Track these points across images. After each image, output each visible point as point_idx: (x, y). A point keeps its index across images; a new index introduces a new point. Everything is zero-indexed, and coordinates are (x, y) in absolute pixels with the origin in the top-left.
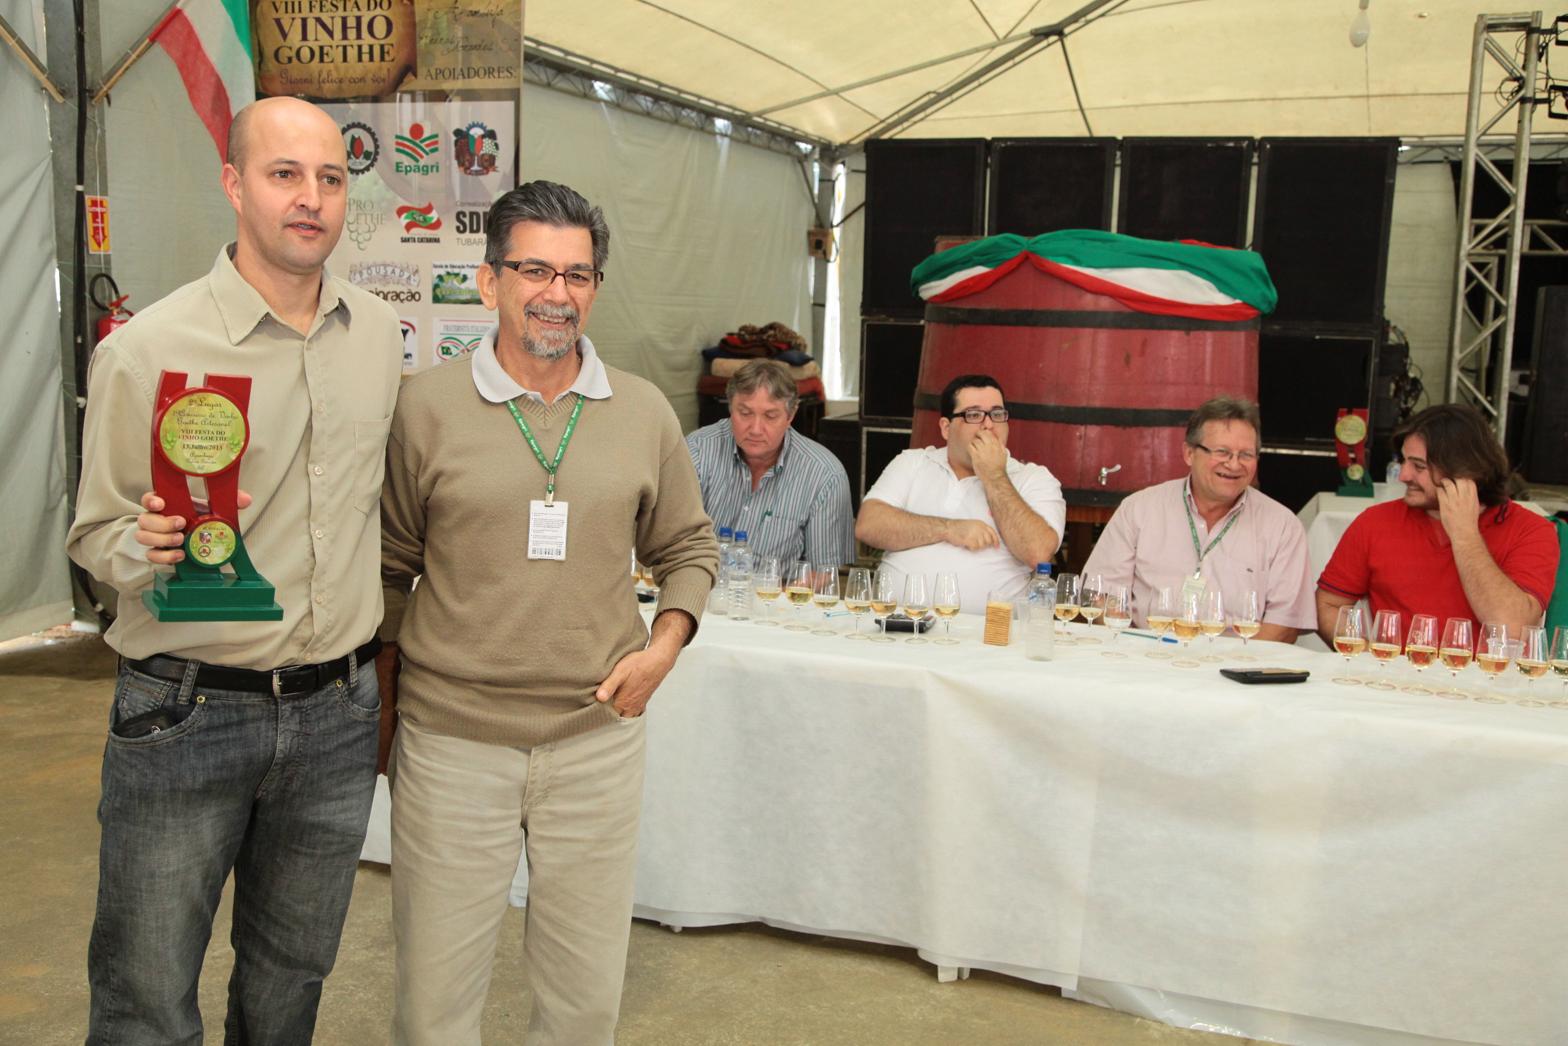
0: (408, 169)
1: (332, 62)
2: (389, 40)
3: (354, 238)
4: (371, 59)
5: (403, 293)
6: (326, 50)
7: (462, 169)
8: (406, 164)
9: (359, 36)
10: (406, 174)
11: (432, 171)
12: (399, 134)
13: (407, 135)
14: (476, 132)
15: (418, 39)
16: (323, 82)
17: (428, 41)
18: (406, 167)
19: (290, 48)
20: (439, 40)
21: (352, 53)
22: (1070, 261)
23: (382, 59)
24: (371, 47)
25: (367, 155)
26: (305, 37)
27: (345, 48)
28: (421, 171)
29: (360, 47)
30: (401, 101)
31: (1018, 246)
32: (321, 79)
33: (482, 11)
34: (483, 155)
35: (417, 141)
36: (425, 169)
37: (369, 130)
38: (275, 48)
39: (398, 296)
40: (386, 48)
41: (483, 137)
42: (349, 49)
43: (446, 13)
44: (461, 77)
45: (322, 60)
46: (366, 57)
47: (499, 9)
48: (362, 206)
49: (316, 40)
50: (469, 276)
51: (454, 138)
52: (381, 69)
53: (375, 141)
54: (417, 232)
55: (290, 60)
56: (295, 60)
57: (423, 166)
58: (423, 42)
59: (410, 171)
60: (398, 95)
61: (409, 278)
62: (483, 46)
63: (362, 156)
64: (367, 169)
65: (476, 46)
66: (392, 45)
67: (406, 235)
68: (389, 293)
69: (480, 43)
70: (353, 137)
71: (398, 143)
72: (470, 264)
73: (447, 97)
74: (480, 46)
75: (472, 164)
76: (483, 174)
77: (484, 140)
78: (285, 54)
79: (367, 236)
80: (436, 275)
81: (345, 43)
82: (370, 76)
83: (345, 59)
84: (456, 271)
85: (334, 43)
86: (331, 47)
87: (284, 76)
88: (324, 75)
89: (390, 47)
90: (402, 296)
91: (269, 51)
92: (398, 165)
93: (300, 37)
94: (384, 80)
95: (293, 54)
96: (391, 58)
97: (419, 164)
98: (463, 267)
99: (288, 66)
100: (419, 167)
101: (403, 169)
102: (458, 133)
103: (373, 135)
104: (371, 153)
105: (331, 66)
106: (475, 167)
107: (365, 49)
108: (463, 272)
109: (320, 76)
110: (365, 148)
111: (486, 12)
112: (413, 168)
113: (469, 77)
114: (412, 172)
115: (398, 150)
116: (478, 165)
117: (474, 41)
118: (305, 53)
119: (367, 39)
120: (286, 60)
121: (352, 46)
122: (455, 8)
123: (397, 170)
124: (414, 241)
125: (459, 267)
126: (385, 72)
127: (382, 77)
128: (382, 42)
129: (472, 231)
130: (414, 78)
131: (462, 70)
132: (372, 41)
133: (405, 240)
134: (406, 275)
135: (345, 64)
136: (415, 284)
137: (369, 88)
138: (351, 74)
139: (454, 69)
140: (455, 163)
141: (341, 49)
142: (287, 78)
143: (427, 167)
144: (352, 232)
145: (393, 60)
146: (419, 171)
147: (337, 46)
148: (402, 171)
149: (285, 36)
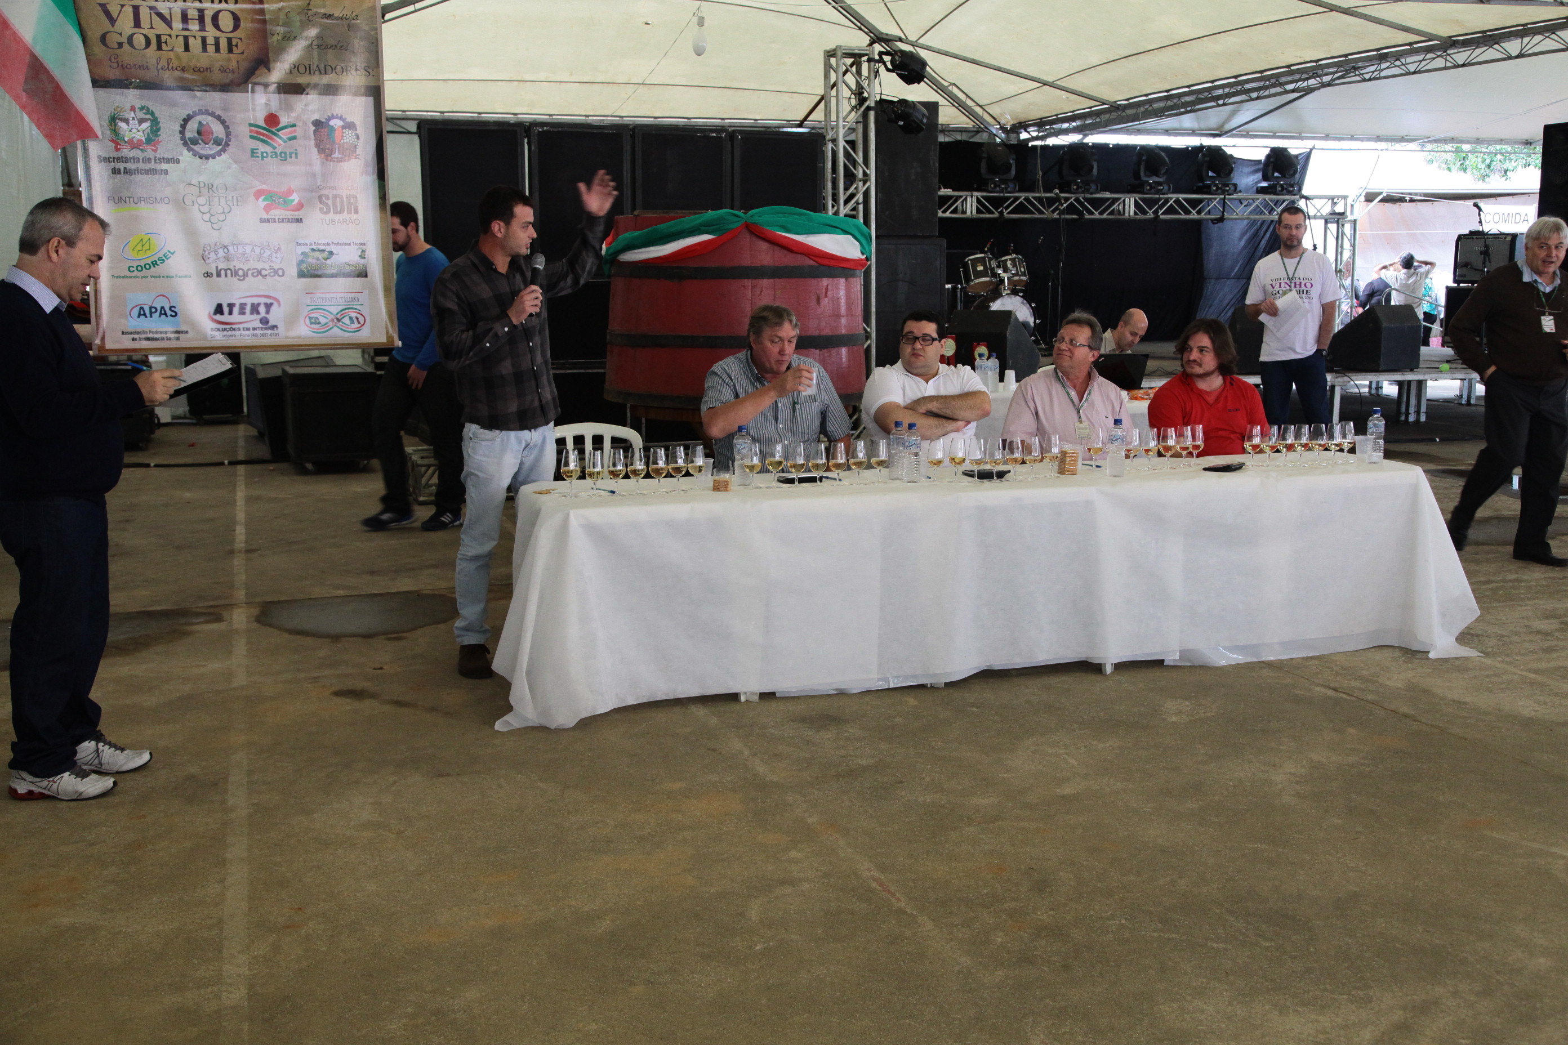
0: (265, 155)
1: (172, 50)
2: (237, 34)
3: (207, 219)
4: (218, 49)
5: (266, 270)
6: (163, 39)
7: (323, 156)
8: (263, 150)
9: (202, 28)
10: (262, 159)
11: (291, 157)
12: (252, 122)
13: (262, 124)
14: (336, 123)
15: (269, 35)
16: (162, 68)
17: (280, 38)
18: (262, 153)
19: (121, 34)
20: (292, 37)
21: (195, 44)
22: (782, 230)
23: (230, 50)
24: (217, 40)
25: (217, 142)
26: (137, 24)
27: (186, 38)
28: (279, 158)
29: (204, 40)
30: (253, 91)
31: (740, 219)
32: (159, 67)
33: (336, 15)
34: (344, 143)
35: (274, 130)
36: (283, 155)
37: (218, 118)
38: (102, 32)
39: (259, 273)
40: (234, 42)
41: (343, 127)
42: (191, 40)
43: (298, 14)
44: (317, 73)
45: (159, 48)
46: (211, 49)
47: (354, 15)
48: (214, 189)
49: (152, 28)
50: (335, 252)
51: (313, 128)
52: (229, 60)
53: (226, 128)
54: (276, 213)
55: (120, 45)
56: (126, 46)
57: (281, 153)
58: (275, 38)
59: (266, 157)
60: (250, 85)
61: (270, 256)
62: (339, 45)
63: (212, 142)
64: (219, 154)
65: (331, 46)
66: (241, 39)
67: (265, 216)
68: (249, 269)
69: (336, 44)
70: (200, 123)
71: (251, 131)
72: (335, 241)
73: (304, 90)
74: (336, 46)
75: (332, 152)
76: (345, 161)
77: (344, 131)
78: (113, 39)
79: (222, 217)
80: (300, 253)
81: (186, 33)
82: (217, 66)
83: (187, 48)
84: (322, 248)
85: (173, 33)
86: (170, 36)
87: (113, 60)
88: (163, 63)
89: (239, 40)
90: (264, 273)
91: (93, 34)
92: (253, 151)
93: (131, 23)
94: (233, 71)
95: (124, 39)
96: (240, 51)
97: (276, 151)
98: (328, 244)
99: (118, 51)
100: (276, 153)
101: (259, 154)
102: (317, 123)
103: (223, 122)
104: (222, 139)
105: (171, 55)
106: (337, 155)
107: (210, 41)
108: (328, 249)
109: (158, 64)
110: (215, 135)
111: (341, 16)
112: (270, 154)
113: (325, 74)
114: (269, 158)
115: (252, 137)
116: (339, 153)
117: (331, 42)
118: (139, 40)
119: (211, 32)
120: (116, 46)
121: (195, 37)
122: (308, 10)
123: (252, 156)
124: (275, 222)
125: (324, 244)
126: (234, 64)
127: (231, 68)
128: (230, 35)
129: (336, 212)
130: (267, 71)
131: (317, 66)
132: (218, 34)
133: (263, 221)
134: (267, 253)
135: (187, 53)
136: (278, 261)
137: (217, 77)
138: (194, 63)
139: (310, 65)
140: (315, 151)
141: (181, 39)
142: (117, 62)
143: (285, 153)
144: (203, 213)
145: (242, 53)
146: (276, 157)
147: (177, 36)
148: (258, 157)
149: (112, 21)
